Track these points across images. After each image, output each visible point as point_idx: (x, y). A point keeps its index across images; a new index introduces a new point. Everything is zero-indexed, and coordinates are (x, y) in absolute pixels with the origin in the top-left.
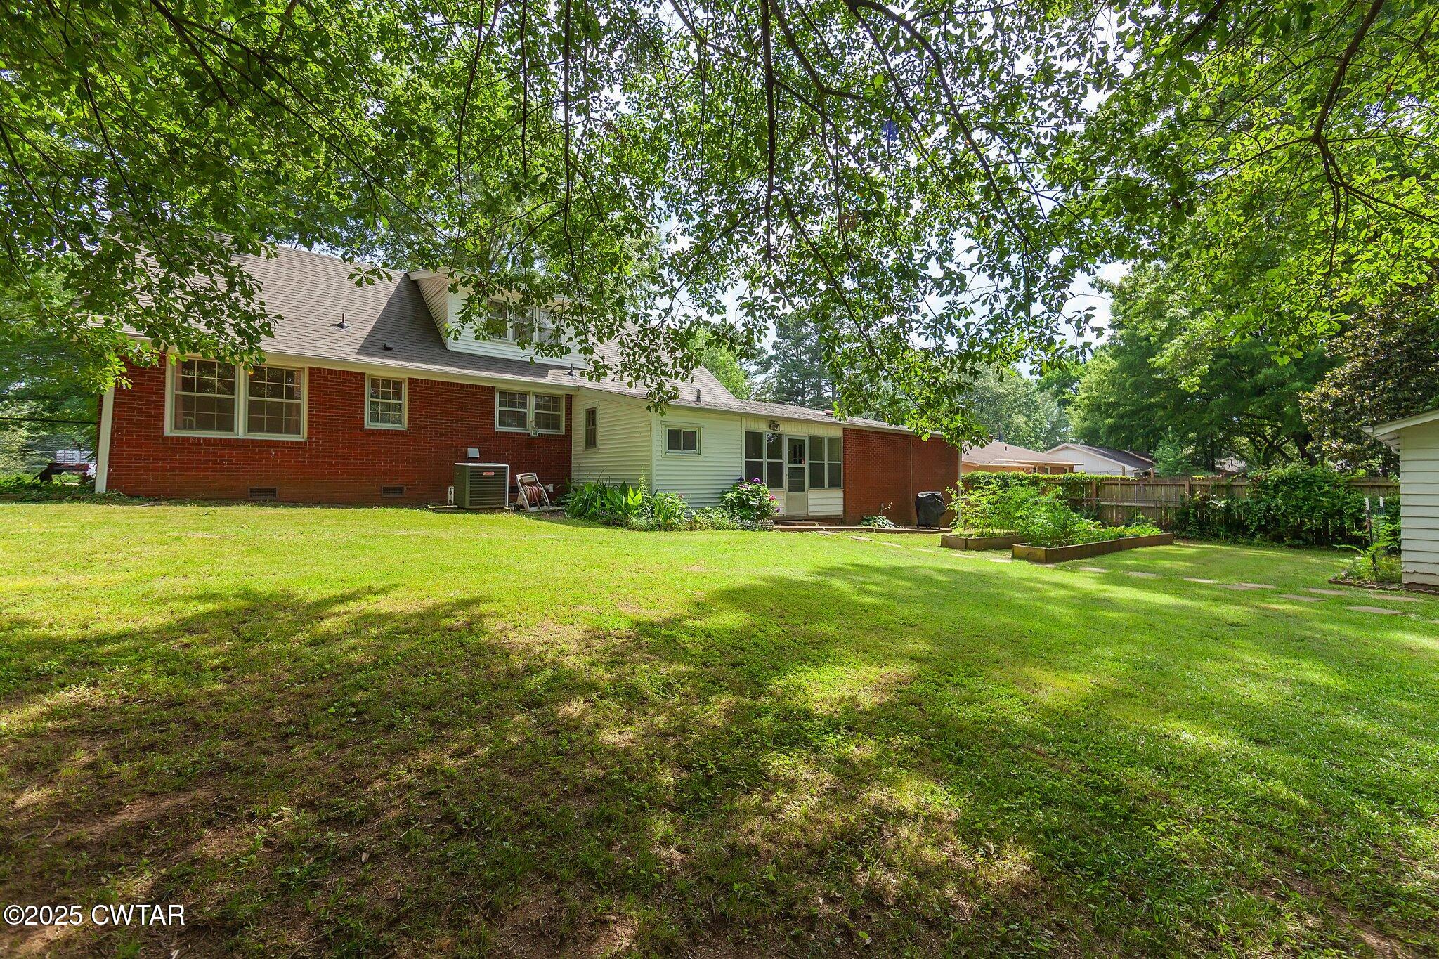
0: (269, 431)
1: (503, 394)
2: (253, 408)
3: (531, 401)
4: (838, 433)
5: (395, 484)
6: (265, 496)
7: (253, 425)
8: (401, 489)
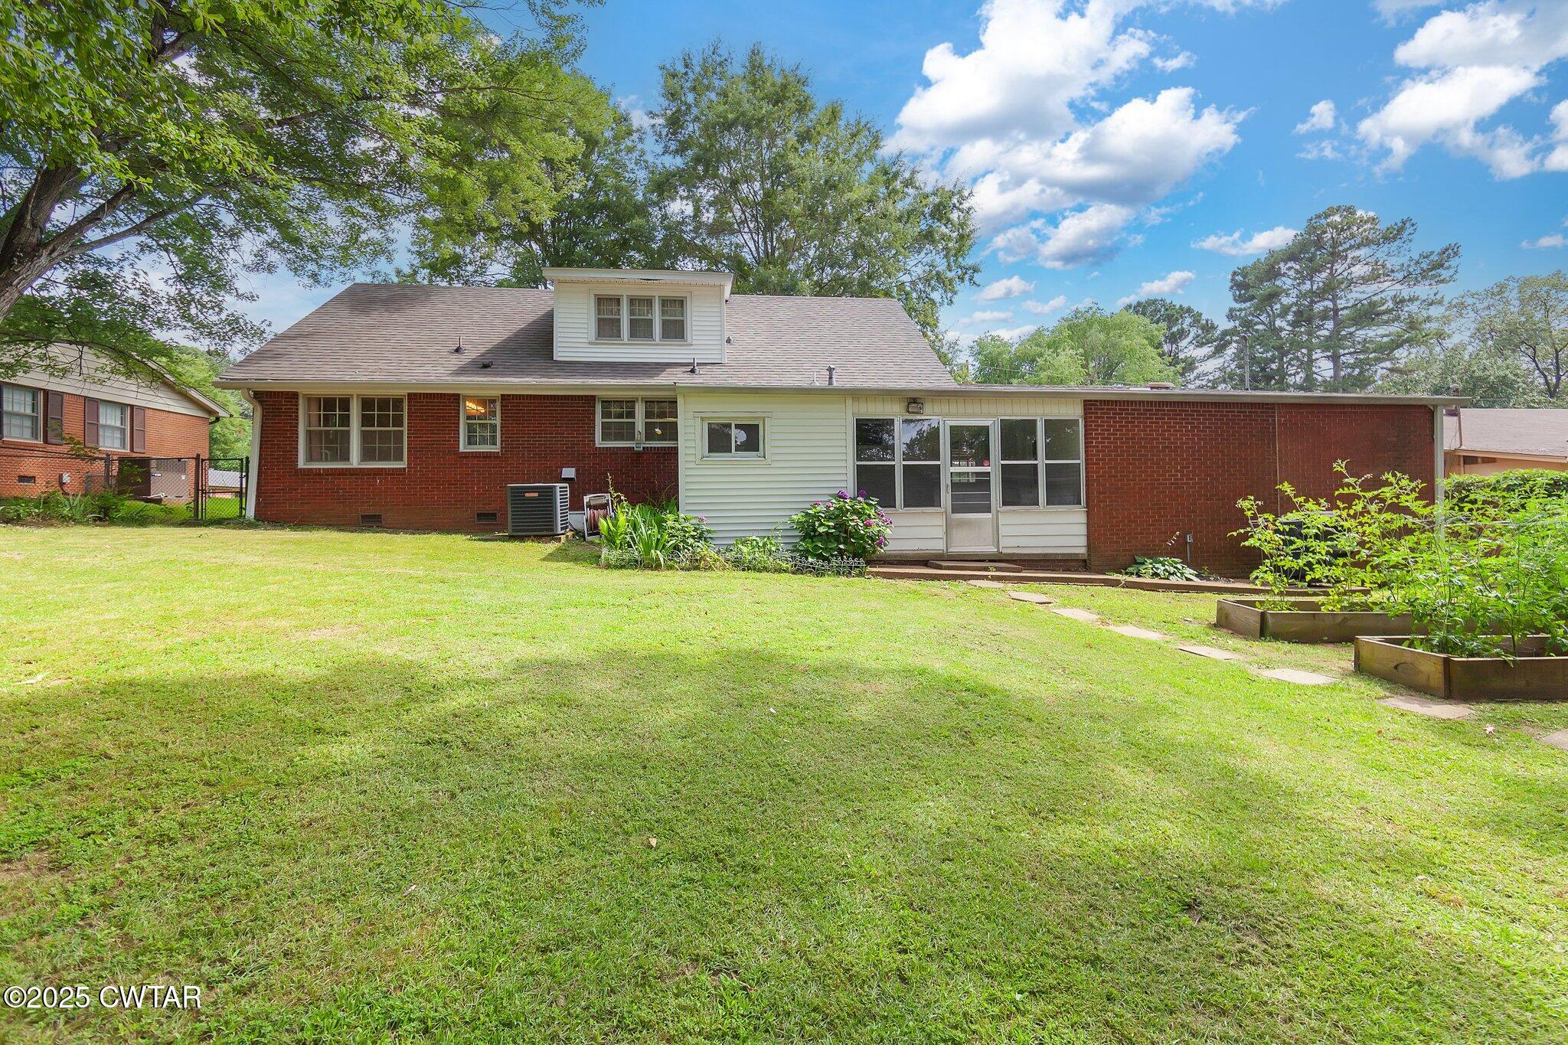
0: (380, 459)
1: (606, 403)
2: (366, 437)
3: (640, 410)
4: (1073, 412)
5: (489, 509)
6: (371, 522)
7: (367, 454)
8: (494, 515)
